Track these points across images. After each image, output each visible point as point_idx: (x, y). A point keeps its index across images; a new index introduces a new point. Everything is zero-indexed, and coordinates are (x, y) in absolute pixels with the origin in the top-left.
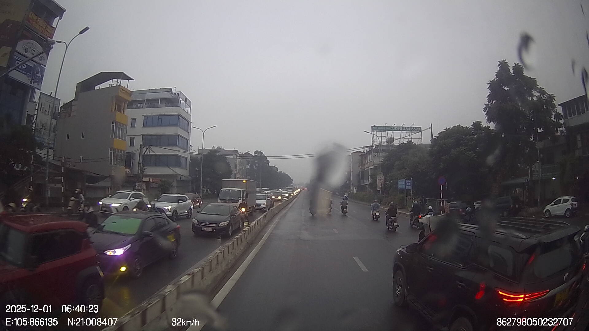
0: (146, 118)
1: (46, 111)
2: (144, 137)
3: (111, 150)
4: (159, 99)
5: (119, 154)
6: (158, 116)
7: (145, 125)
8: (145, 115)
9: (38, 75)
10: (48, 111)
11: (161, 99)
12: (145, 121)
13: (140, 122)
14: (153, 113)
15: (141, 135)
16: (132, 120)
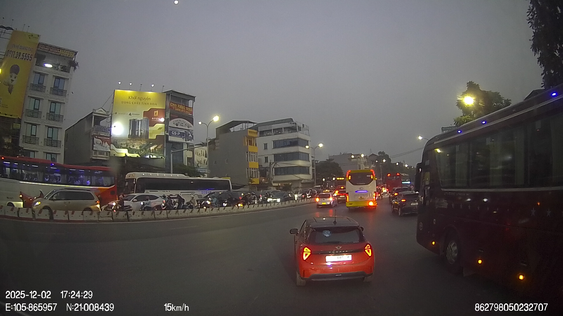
0: (275, 142)
1: (200, 154)
2: (275, 155)
3: (248, 169)
4: (282, 128)
5: (254, 170)
6: (284, 140)
7: (275, 147)
8: (274, 140)
9: (189, 136)
10: (201, 154)
11: (284, 128)
12: (275, 144)
13: (271, 145)
14: (279, 138)
15: (273, 154)
16: (265, 144)
